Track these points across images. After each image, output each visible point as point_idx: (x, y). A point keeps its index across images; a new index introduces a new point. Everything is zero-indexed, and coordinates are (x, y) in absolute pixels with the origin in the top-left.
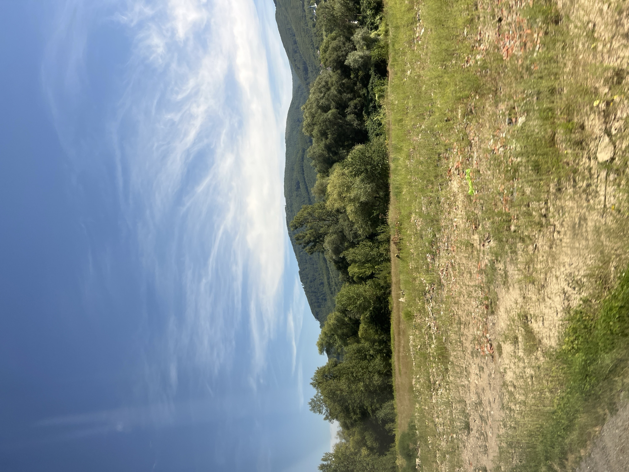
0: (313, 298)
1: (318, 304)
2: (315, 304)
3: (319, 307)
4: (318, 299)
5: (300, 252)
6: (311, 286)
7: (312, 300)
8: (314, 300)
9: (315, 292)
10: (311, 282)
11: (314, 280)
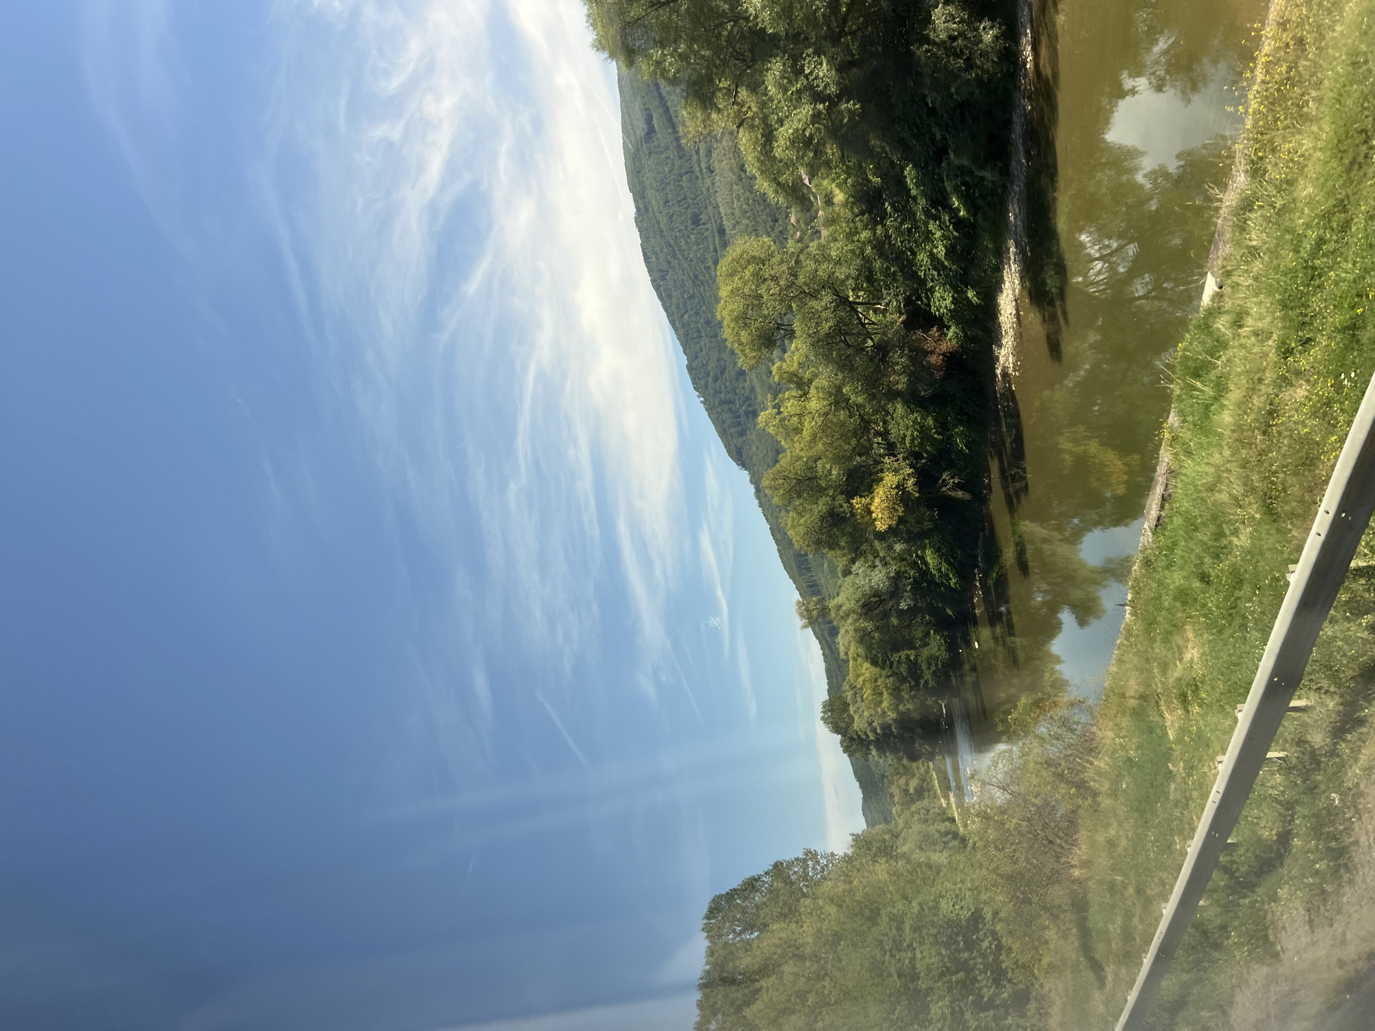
0: (726, 416)
1: (740, 428)
2: (733, 430)
3: (742, 433)
4: (739, 417)
5: (682, 316)
6: (717, 389)
7: (724, 422)
8: (729, 422)
9: (731, 402)
10: (716, 379)
11: (722, 372)
